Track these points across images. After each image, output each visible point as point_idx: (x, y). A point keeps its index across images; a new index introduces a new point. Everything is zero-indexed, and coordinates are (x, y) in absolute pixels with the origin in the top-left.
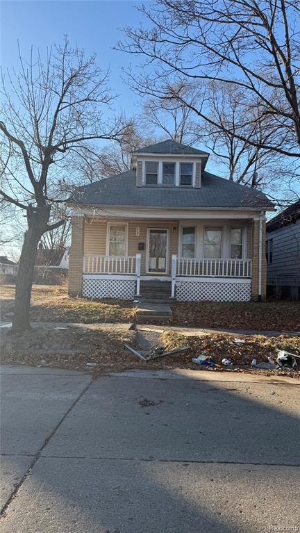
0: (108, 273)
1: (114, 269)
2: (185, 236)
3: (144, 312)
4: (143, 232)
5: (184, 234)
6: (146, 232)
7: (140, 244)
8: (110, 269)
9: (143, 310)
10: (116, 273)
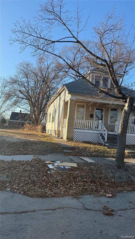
0: (85, 129)
1: (88, 127)
2: (112, 111)
3: (131, 152)
4: (93, 109)
5: (111, 110)
6: (94, 109)
7: (91, 115)
8: (87, 127)
9: (130, 151)
10: (89, 129)
